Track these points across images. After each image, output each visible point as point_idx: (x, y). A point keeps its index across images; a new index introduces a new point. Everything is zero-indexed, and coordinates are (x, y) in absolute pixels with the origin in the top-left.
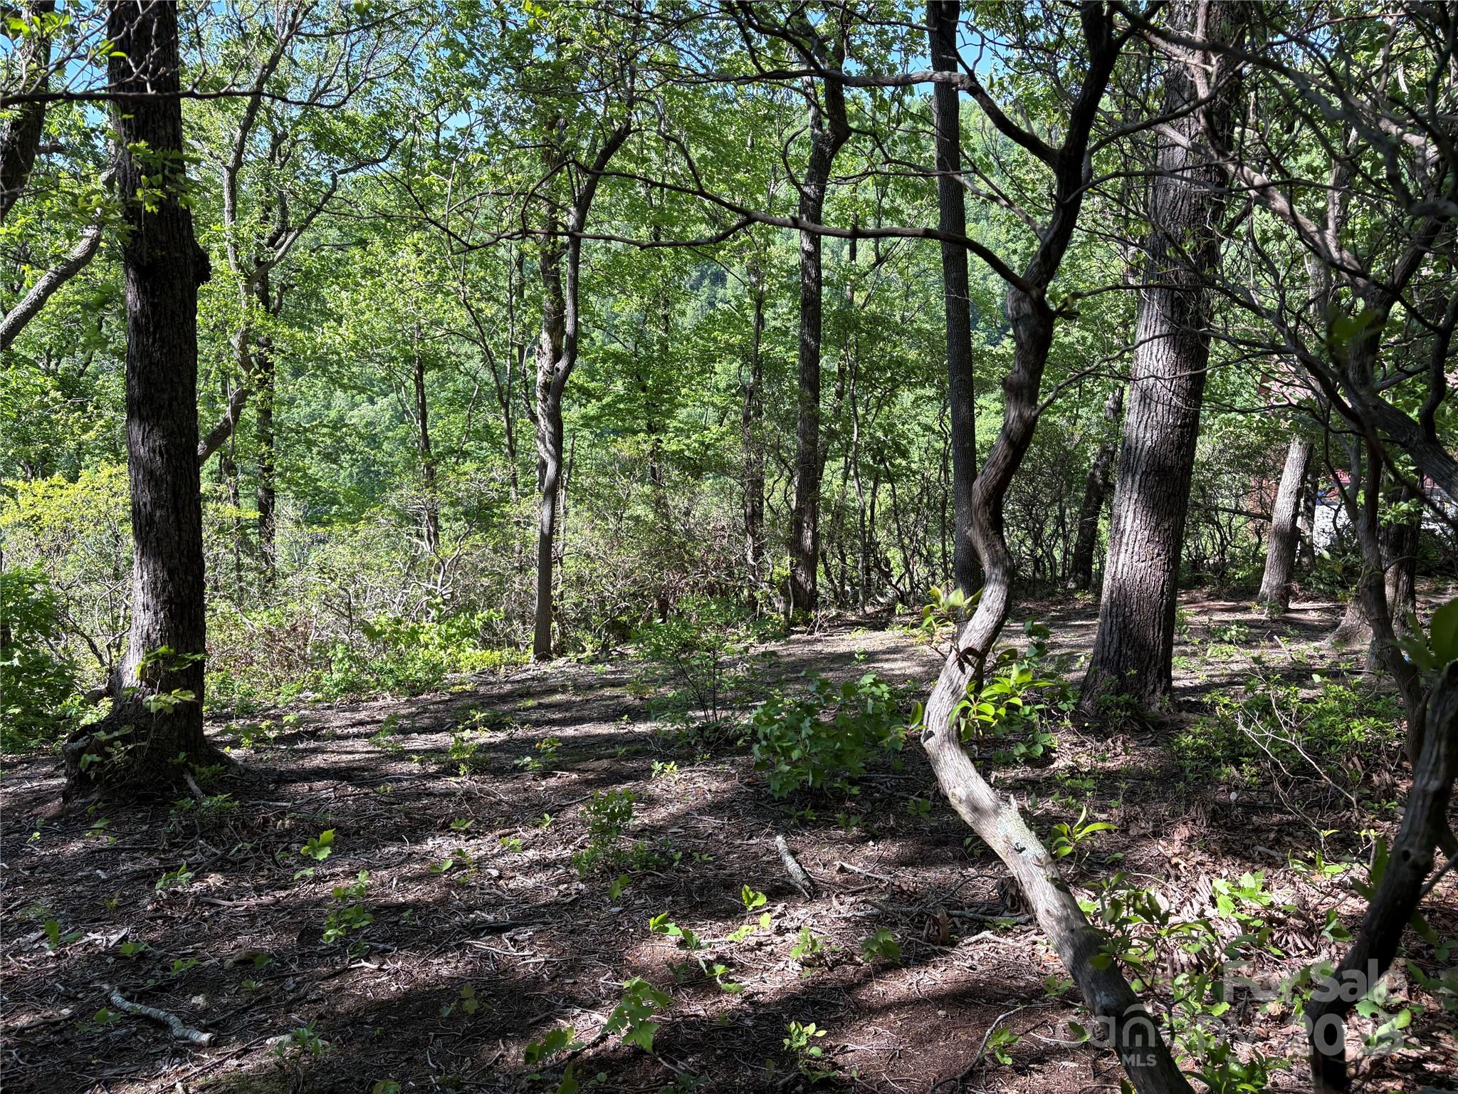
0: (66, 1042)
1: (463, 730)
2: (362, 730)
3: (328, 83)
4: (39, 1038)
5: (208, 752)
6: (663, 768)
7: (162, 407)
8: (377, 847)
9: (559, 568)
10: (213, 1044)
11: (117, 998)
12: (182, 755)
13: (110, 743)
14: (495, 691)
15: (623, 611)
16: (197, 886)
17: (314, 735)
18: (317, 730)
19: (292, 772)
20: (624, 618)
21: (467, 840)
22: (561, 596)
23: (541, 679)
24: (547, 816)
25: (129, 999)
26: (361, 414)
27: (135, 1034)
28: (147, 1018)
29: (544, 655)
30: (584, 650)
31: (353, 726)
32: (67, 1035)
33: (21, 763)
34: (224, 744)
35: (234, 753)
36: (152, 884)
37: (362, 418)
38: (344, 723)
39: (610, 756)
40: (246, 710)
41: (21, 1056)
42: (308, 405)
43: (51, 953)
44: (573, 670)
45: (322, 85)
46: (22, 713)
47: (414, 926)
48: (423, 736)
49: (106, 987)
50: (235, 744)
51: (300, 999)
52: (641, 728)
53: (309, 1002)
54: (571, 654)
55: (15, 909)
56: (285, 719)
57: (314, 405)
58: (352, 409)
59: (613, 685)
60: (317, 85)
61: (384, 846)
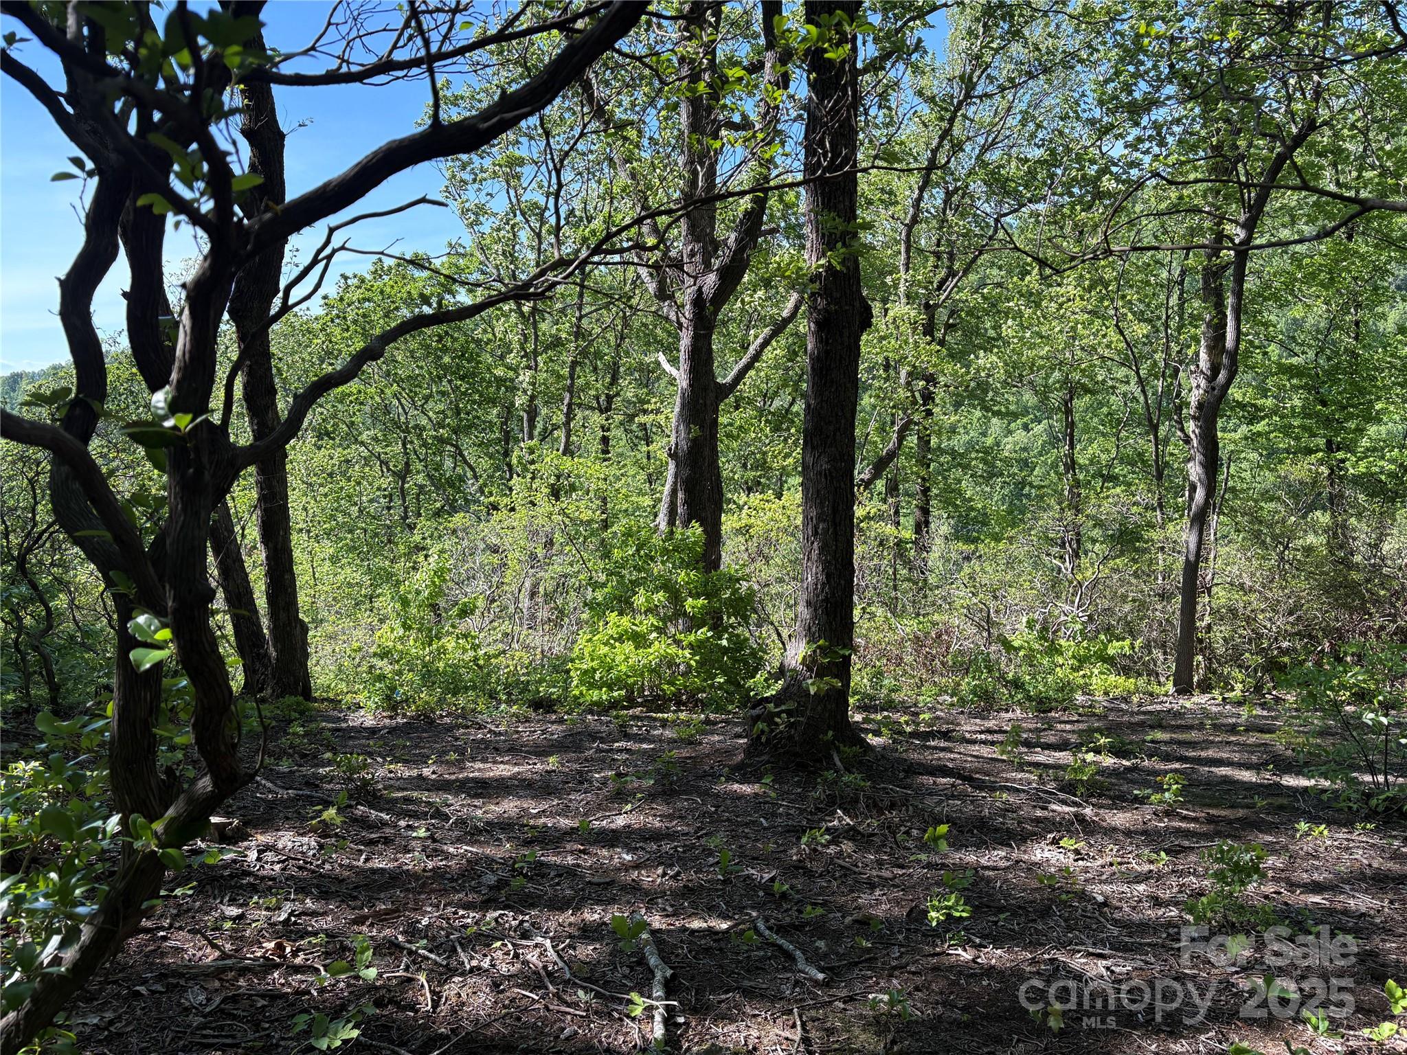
0: (721, 949)
1: (1087, 752)
2: (989, 737)
3: (997, 137)
4: (703, 942)
5: (853, 735)
6: (1310, 829)
7: (828, 437)
8: (987, 848)
9: (1207, 599)
10: (826, 984)
11: (761, 925)
12: (830, 733)
13: (778, 715)
14: (1126, 718)
15: (1284, 652)
16: (832, 850)
17: (946, 735)
18: (949, 731)
19: (920, 764)
20: (1286, 659)
21: (1076, 860)
22: (1209, 628)
23: (1178, 715)
24: (1163, 854)
25: (770, 928)
26: (1015, 440)
27: (770, 959)
28: (780, 947)
29: (1184, 688)
30: (1233, 690)
31: (981, 732)
32: (723, 944)
33: (721, 722)
34: (867, 731)
35: (873, 740)
36: (799, 838)
37: (1015, 444)
38: (973, 728)
39: (1248, 807)
40: (890, 705)
41: (690, 952)
42: (967, 433)
43: (720, 877)
44: (1214, 709)
45: (990, 139)
46: (726, 681)
47: (1010, 930)
48: (1046, 752)
49: (754, 914)
50: (877, 733)
51: (902, 968)
52: (1290, 781)
53: (909, 973)
54: (1216, 693)
55: (701, 836)
56: (922, 717)
57: (972, 434)
58: (1006, 436)
59: (1262, 731)
60: (986, 140)
61: (994, 849)
